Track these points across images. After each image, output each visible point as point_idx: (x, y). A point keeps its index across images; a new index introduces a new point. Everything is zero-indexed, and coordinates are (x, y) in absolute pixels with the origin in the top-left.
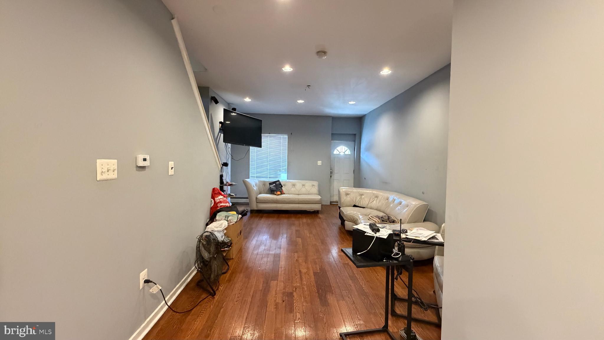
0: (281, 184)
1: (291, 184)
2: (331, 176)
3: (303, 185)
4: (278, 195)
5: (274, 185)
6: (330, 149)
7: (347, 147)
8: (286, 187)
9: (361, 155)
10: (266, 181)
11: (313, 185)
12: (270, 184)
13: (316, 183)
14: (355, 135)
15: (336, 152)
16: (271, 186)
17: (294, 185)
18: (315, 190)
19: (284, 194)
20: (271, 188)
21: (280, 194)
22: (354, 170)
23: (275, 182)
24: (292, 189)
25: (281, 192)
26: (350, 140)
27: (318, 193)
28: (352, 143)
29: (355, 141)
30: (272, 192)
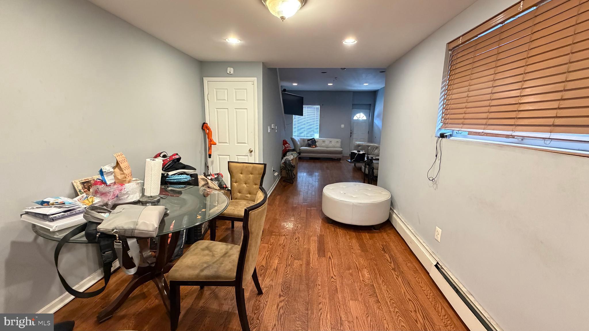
0: (315, 140)
1: (321, 141)
2: (351, 136)
3: (331, 142)
4: (314, 148)
5: (311, 141)
6: (351, 115)
7: (364, 114)
8: (318, 143)
9: (374, 121)
10: (305, 139)
11: (337, 142)
12: (308, 140)
13: (339, 140)
14: (370, 105)
15: (355, 118)
16: (309, 142)
17: (324, 141)
18: (339, 145)
19: (317, 147)
20: (308, 143)
21: (315, 147)
22: (368, 132)
23: (311, 139)
24: (323, 144)
25: (315, 145)
26: (366, 109)
27: (340, 147)
28: (369, 111)
29: (370, 110)
30: (309, 145)
